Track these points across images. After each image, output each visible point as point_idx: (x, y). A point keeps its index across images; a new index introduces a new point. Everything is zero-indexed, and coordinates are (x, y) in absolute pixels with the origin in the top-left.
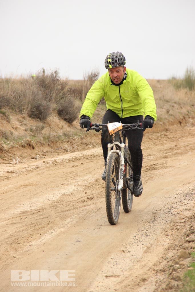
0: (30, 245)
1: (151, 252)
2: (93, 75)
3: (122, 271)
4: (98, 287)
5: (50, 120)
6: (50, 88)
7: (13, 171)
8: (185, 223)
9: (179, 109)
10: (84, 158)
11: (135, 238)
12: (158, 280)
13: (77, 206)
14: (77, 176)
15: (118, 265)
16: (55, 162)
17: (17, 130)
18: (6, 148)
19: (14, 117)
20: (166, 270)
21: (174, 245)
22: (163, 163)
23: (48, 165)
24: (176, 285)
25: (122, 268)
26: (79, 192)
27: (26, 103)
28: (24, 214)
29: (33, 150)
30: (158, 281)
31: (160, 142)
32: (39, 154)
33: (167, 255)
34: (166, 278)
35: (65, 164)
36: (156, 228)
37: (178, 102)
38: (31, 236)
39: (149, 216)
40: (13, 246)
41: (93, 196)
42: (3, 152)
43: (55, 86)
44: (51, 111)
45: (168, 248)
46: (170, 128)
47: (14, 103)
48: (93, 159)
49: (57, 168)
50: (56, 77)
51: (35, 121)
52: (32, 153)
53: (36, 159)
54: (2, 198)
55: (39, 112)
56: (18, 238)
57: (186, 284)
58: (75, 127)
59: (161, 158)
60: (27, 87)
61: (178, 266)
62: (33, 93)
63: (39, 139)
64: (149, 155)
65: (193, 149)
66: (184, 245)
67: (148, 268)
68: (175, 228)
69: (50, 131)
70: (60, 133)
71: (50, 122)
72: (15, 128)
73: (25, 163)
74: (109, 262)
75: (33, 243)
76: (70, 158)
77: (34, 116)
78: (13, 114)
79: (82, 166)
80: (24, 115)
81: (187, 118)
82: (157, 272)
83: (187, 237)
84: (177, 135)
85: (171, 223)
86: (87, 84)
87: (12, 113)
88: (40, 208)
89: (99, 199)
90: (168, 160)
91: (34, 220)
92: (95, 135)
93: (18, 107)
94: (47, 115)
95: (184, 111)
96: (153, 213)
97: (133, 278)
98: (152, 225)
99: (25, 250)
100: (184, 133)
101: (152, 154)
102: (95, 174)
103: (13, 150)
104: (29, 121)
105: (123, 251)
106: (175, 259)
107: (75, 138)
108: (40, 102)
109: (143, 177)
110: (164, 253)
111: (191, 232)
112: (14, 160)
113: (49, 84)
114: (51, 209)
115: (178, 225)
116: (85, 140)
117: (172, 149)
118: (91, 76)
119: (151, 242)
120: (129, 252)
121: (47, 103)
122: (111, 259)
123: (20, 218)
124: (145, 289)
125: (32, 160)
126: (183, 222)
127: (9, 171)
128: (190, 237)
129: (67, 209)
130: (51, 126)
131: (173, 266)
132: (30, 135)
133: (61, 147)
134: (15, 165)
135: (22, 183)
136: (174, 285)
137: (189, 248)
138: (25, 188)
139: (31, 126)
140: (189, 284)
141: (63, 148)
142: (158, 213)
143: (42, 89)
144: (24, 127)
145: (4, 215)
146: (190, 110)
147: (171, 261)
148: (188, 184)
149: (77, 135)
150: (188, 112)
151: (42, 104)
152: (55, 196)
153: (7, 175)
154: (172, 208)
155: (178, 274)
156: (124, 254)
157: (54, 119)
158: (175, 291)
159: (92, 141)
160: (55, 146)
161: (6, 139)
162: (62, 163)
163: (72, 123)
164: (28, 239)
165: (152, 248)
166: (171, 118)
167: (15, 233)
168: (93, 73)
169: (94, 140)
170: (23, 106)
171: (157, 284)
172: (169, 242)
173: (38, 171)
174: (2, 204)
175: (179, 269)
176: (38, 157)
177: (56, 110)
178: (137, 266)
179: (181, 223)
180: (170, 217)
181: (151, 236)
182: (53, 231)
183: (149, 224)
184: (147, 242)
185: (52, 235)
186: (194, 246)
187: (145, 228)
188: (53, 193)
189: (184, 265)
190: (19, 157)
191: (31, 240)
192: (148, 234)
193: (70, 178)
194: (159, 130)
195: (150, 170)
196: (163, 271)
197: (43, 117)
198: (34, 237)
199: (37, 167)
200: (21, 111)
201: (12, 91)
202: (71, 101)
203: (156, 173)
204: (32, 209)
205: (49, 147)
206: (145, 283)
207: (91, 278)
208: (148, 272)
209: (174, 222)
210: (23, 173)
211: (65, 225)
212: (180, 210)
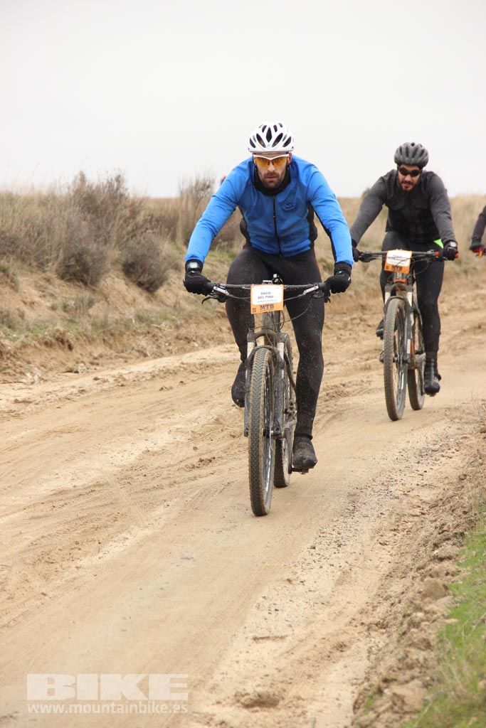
0: (77, 568)
1: (352, 582)
2: (201, 186)
3: (290, 626)
4: (237, 662)
5: (106, 285)
6: (106, 215)
7: (27, 400)
8: (423, 516)
10: (186, 369)
11: (312, 551)
12: (373, 647)
13: (178, 479)
14: (173, 410)
15: (279, 612)
17: (33, 308)
18: (9, 348)
19: (27, 278)
20: (392, 623)
21: (404, 567)
22: (362, 381)
23: (106, 386)
24: (421, 660)
25: (290, 620)
26: (180, 446)
27: (53, 248)
28: (60, 497)
29: (69, 352)
30: (374, 649)
31: (350, 334)
32: (83, 362)
33: (388, 591)
34: (391, 642)
35: (144, 384)
36: (359, 529)
38: (76, 546)
39: (342, 500)
40: (42, 567)
41: (212, 456)
42: (5, 357)
44: (110, 265)
45: (390, 573)
46: (371, 303)
47: (27, 247)
48: (204, 372)
49: (126, 392)
50: (118, 189)
51: (75, 288)
52: (68, 359)
53: (77, 372)
54: (8, 460)
55: (82, 267)
56: (50, 551)
57: (446, 658)
58: (163, 302)
59: (356, 370)
60: (55, 211)
61: (420, 615)
62: (69, 224)
63: (82, 328)
64: (330, 363)
66: (429, 567)
67: (348, 619)
68: (401, 527)
69: (108, 309)
70: (130, 313)
71: (106, 289)
72: (28, 304)
73: (53, 381)
74: (258, 607)
75: (85, 562)
76: (153, 371)
77: (71, 276)
78: (24, 271)
79: (183, 388)
80: (49, 274)
82: (368, 629)
83: (434, 548)
85: (390, 515)
86: (186, 206)
87: (22, 268)
88: (94, 483)
89: (225, 463)
90: (372, 375)
91: (82, 510)
92: (206, 319)
93: (35, 257)
94: (99, 274)
96: (350, 495)
97: (315, 642)
98: (349, 520)
99: (68, 578)
101: (336, 362)
102: (213, 407)
103: (26, 352)
104: (61, 287)
105: (289, 581)
106: (411, 598)
107: (163, 325)
108: (84, 245)
109: (320, 413)
110: (382, 585)
111: (444, 538)
112: (28, 374)
113: (104, 206)
114: (118, 486)
115: (406, 520)
116: (185, 330)
117: (379, 350)
118: (196, 187)
119: (351, 560)
120: (302, 582)
121: (101, 249)
122: (263, 599)
123: (51, 505)
124: (346, 667)
125: (69, 374)
126: (418, 514)
127: (19, 399)
128: (443, 549)
129: (155, 486)
130: (108, 299)
131: (409, 615)
132: (63, 319)
133: (131, 345)
134: (31, 386)
135: (50, 427)
137: (443, 574)
138: (58, 438)
139: (64, 299)
140: (454, 658)
141: (136, 349)
142: (361, 494)
143: (89, 217)
144: (49, 301)
145: (13, 498)
147: (400, 602)
148: (422, 429)
149: (166, 319)
151: (88, 249)
152: (126, 455)
153: (14, 407)
154: (393, 483)
155: (423, 635)
156: (290, 586)
157: (115, 283)
158: (420, 672)
159: (201, 333)
160: (117, 343)
161: (10, 327)
162: (137, 381)
163: (155, 293)
164: (71, 552)
165: (353, 573)
166: (370, 281)
167: (42, 539)
168: (201, 180)
169: (205, 330)
170: (47, 254)
171: (373, 657)
172: (391, 559)
173: (83, 399)
174: (8, 474)
175: (423, 624)
176: (80, 367)
177: (120, 263)
178: (322, 615)
179: (414, 516)
180: (389, 503)
181: (349, 547)
182: (128, 536)
183: (341, 519)
184: (340, 559)
185: (125, 544)
186: (454, 569)
187: (335, 528)
188: (120, 449)
189: (434, 613)
190: (39, 368)
191: (78, 556)
192: (341, 541)
193: (158, 414)
194: (347, 309)
195: (334, 396)
196: (382, 625)
197: (92, 277)
198: (85, 548)
199: (82, 391)
200: (42, 264)
201: (22, 221)
202: (153, 243)
203: (349, 404)
204: (76, 485)
205: (104, 346)
206: (344, 654)
207: (220, 643)
208: (349, 627)
209: (398, 514)
210: (51, 404)
211: (153, 522)
212: (408, 486)
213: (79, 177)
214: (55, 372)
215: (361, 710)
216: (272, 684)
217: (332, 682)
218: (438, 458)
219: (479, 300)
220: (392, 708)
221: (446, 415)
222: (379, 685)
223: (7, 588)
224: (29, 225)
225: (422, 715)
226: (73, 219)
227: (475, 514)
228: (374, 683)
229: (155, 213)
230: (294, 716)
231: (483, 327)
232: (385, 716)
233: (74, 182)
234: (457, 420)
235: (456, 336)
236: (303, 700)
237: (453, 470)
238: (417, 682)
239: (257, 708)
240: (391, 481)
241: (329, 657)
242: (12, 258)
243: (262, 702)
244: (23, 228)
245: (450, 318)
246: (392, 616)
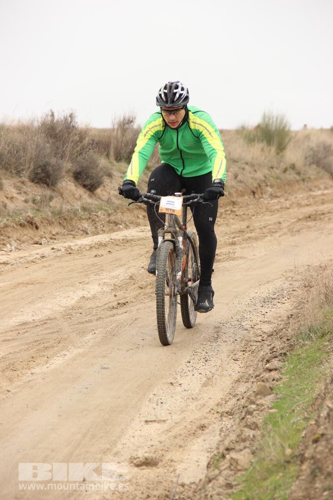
0: (32, 374)
1: (213, 385)
2: (127, 121)
3: (170, 413)
4: (133, 437)
5: (61, 186)
6: (62, 140)
7: (6, 262)
8: (263, 342)
9: (251, 172)
10: (113, 243)
11: (188, 364)
12: (223, 427)
13: (103, 316)
14: (102, 270)
15: (163, 404)
16: (69, 249)
17: (12, 201)
19: (9, 181)
20: (236, 412)
21: (248, 375)
22: (229, 252)
23: (59, 254)
24: (251, 436)
25: (170, 409)
26: (105, 294)
27: (27, 161)
28: (23, 327)
29: (36, 231)
30: (224, 429)
31: (224, 221)
32: (45, 238)
33: (236, 391)
34: (235, 425)
35: (85, 253)
36: (220, 350)
37: (251, 162)
38: (32, 359)
39: (210, 331)
40: (7, 373)
41: (126, 301)
43: (70, 136)
44: (64, 173)
45: (239, 379)
46: (239, 200)
47: (9, 160)
48: (126, 245)
49: (72, 257)
50: (71, 122)
51: (40, 188)
52: (35, 235)
53: (41, 244)
55: (45, 174)
56: (14, 363)
57: (267, 435)
58: (99, 198)
59: (226, 244)
61: (253, 406)
62: (37, 146)
63: (45, 215)
65: (273, 232)
66: (261, 376)
67: (209, 409)
68: (248, 349)
69: (63, 202)
70: (77, 205)
71: (61, 189)
72: (9, 198)
73: (24, 250)
74: (150, 400)
75: (37, 370)
76: (91, 244)
77: (38, 180)
78: (7, 176)
79: (110, 256)
80: (23, 179)
81: (264, 187)
82: (221, 416)
83: (267, 363)
84: (250, 211)
85: (241, 341)
86: (117, 135)
87: (6, 175)
88: (47, 318)
89: (134, 306)
90: (236, 248)
91: (38, 335)
93: (15, 167)
94: (57, 179)
95: (259, 175)
96: (215, 327)
97: (186, 424)
98: (214, 344)
99: (25, 381)
100: (260, 208)
102: (129, 268)
103: (7, 231)
104: (32, 187)
105: (172, 384)
106: (249, 396)
107: (99, 213)
108: (47, 160)
110: (233, 387)
111: (273, 356)
112: (8, 245)
113: (61, 134)
114: (63, 320)
115: (252, 344)
116: (114, 217)
117: (242, 232)
118: (123, 122)
119: (213, 370)
120: (180, 384)
121: (58, 162)
122: (153, 395)
123: (17, 332)
124: (204, 440)
125: (35, 245)
126: (260, 340)
127: (1, 261)
128: (272, 364)
129: (87, 320)
130: (63, 196)
131: (246, 407)
132: (33, 209)
133: (77, 226)
134: (9, 253)
135: (20, 280)
136: (249, 436)
137: (271, 380)
138: (24, 288)
139: (33, 196)
140: (272, 435)
141: (81, 229)
142: (223, 327)
143: (51, 141)
144: (23, 196)
146: (268, 174)
147: (243, 398)
148: (266, 284)
149: (101, 209)
150: (265, 177)
151: (50, 162)
152: (69, 300)
154: (244, 320)
155: (254, 420)
156: (172, 387)
157: (68, 185)
158: (250, 444)
159: (125, 219)
160: (69, 225)
162: (80, 250)
163: (95, 192)
164: (28, 363)
165: (214, 379)
166: (239, 186)
167: (10, 355)
168: (127, 117)
169: (128, 217)
170: (23, 166)
171: (223, 434)
172: (239, 370)
173: (44, 262)
175: (255, 412)
176: (43, 241)
177: (71, 172)
178: (191, 407)
179: (257, 342)
180: (241, 333)
181: (213, 362)
182: (67, 353)
183: (209, 343)
184: (206, 370)
185: (65, 358)
186: (278, 377)
187: (204, 349)
188: (66, 296)
189: (262, 405)
190: (15, 241)
191: (33, 366)
192: (208, 358)
193: (92, 273)
194: (223, 204)
196: (230, 413)
197: (52, 182)
198: (38, 361)
199: (43, 257)
200: (19, 172)
201: (6, 143)
202: (93, 159)
203: (220, 267)
204: (35, 318)
205: (59, 227)
206: (204, 432)
207: (123, 424)
208: (208, 415)
209: (246, 340)
210: (22, 265)
211: (85, 344)
212: (254, 322)
213: (50, 114)
214: (27, 244)
215: (212, 468)
216: (155, 451)
217: (195, 450)
218: (275, 304)
219: (311, 199)
220: (230, 467)
221: (283, 275)
222: (223, 453)
224: (11, 146)
225: (248, 472)
226: (40, 142)
227: (294, 341)
228: (220, 451)
229: (95, 139)
230: (168, 472)
231: (311, 216)
232: (225, 473)
234: (290, 279)
235: (294, 222)
236: (175, 462)
237: (285, 312)
238: (247, 450)
239: (144, 467)
240: (243, 318)
241: (194, 434)
243: (148, 463)
244: (7, 148)
245: (291, 210)
246: (237, 408)
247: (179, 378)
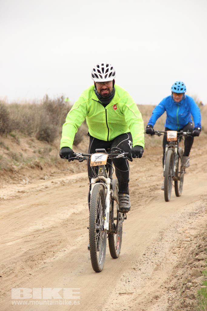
0: (44, 263)
1: (161, 270)
3: (135, 288)
4: (112, 304)
5: (57, 142)
6: (57, 113)
7: (23, 191)
11: (144, 256)
15: (130, 282)
16: (63, 183)
17: (26, 152)
18: (16, 169)
19: (23, 139)
20: (178, 287)
21: (183, 263)
23: (56, 185)
24: (191, 303)
25: (135, 286)
27: (34, 127)
28: (37, 233)
29: (41, 171)
30: (170, 298)
32: (47, 175)
33: (176, 273)
34: (178, 296)
35: (73, 184)
36: (164, 247)
38: (44, 254)
39: (157, 234)
40: (28, 263)
42: (14, 173)
45: (177, 266)
47: (23, 126)
49: (65, 188)
50: (62, 101)
51: (43, 144)
52: (40, 174)
53: (44, 179)
54: (15, 217)
55: (47, 135)
56: (33, 256)
60: (35, 111)
61: (190, 284)
62: (41, 117)
63: (47, 161)
65: (192, 170)
66: (193, 264)
67: (159, 286)
68: (182, 246)
71: (57, 144)
72: (24, 150)
73: (34, 183)
74: (121, 280)
75: (47, 260)
76: (77, 179)
77: (42, 138)
78: (22, 137)
80: (33, 138)
82: (168, 290)
83: (196, 255)
85: (177, 241)
87: (21, 135)
88: (52, 227)
91: (47, 238)
93: (27, 130)
94: (54, 138)
96: (160, 232)
97: (145, 295)
98: (160, 243)
99: (40, 267)
101: (154, 175)
103: (23, 171)
104: (38, 143)
105: (134, 269)
106: (187, 277)
108: (47, 125)
109: (147, 197)
110: (174, 271)
111: (200, 251)
112: (24, 180)
113: (56, 109)
114: (62, 228)
115: (184, 243)
119: (160, 260)
120: (140, 269)
121: (55, 127)
122: (123, 277)
123: (33, 236)
124: (158, 306)
125: (41, 180)
126: (189, 240)
127: (20, 191)
128: (200, 256)
129: (77, 228)
130: (58, 148)
131: (186, 284)
132: (39, 157)
133: (67, 168)
134: (25, 185)
135: (33, 203)
136: (189, 303)
137: (200, 267)
138: (36, 208)
139: (39, 148)
140: (205, 303)
141: (69, 169)
142: (165, 232)
143: (50, 114)
144: (33, 149)
145: (17, 233)
147: (181, 278)
148: (191, 204)
151: (49, 127)
152: (65, 215)
153: (18, 194)
154: (178, 227)
155: (192, 293)
156: (135, 271)
158: (190, 309)
160: (61, 167)
161: (16, 160)
162: (70, 183)
164: (42, 256)
165: (161, 266)
167: (30, 251)
170: (32, 129)
171: (170, 302)
172: (178, 260)
173: (47, 191)
174: (15, 223)
175: (192, 288)
176: (46, 177)
178: (148, 284)
179: (187, 241)
180: (176, 236)
181: (160, 254)
182: (66, 249)
183: (156, 242)
184: (156, 260)
185: (65, 253)
186: (204, 264)
187: (154, 246)
188: (63, 212)
189: (196, 283)
190: (28, 178)
191: (45, 258)
192: (156, 252)
193: (79, 197)
195: (153, 190)
196: (174, 288)
197: (51, 139)
198: (48, 254)
199: (47, 188)
200: (30, 134)
203: (159, 193)
204: (44, 227)
205: (56, 168)
206: (158, 300)
207: (105, 296)
208: (160, 289)
209: (180, 240)
210: (34, 193)
211: (77, 243)
212: (185, 228)
213: (46, 96)
214: (35, 179)
218: (197, 217)
221: (201, 198)
223: (14, 272)
224: (25, 117)
226: (43, 115)
233: (44, 99)
235: (205, 165)
237: (204, 222)
240: (177, 226)
241: (151, 302)
242: (17, 131)
244: (22, 118)
245: (203, 156)
246: (178, 284)
247: (139, 265)
